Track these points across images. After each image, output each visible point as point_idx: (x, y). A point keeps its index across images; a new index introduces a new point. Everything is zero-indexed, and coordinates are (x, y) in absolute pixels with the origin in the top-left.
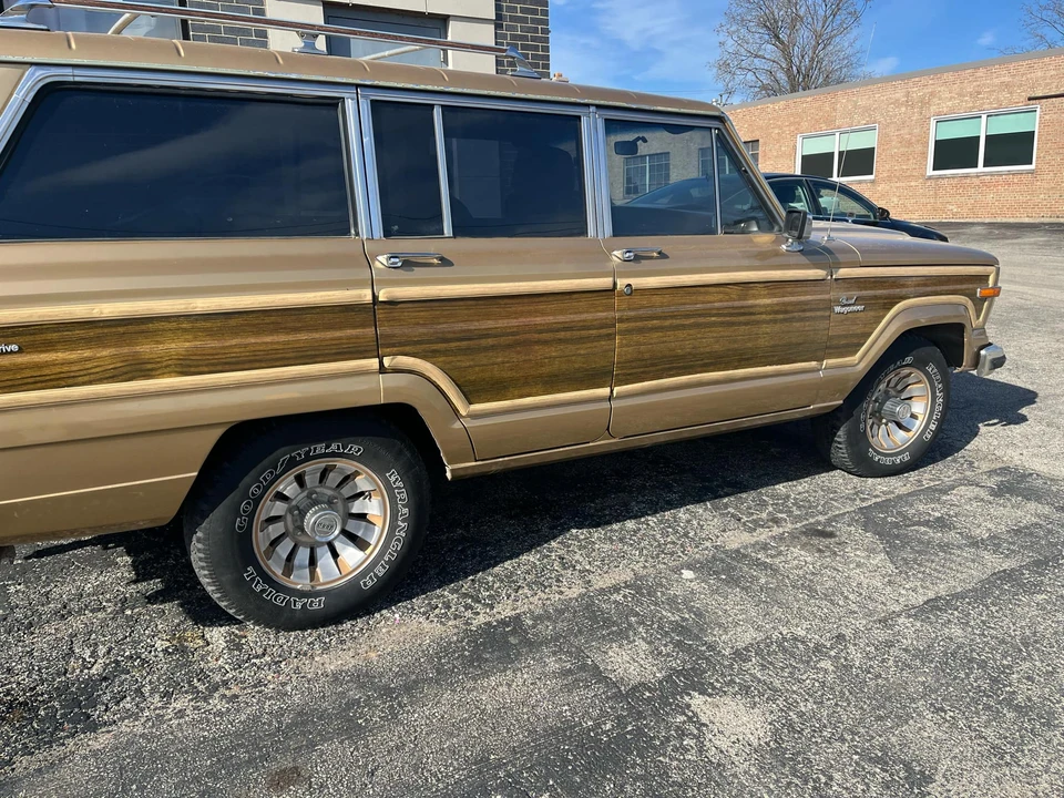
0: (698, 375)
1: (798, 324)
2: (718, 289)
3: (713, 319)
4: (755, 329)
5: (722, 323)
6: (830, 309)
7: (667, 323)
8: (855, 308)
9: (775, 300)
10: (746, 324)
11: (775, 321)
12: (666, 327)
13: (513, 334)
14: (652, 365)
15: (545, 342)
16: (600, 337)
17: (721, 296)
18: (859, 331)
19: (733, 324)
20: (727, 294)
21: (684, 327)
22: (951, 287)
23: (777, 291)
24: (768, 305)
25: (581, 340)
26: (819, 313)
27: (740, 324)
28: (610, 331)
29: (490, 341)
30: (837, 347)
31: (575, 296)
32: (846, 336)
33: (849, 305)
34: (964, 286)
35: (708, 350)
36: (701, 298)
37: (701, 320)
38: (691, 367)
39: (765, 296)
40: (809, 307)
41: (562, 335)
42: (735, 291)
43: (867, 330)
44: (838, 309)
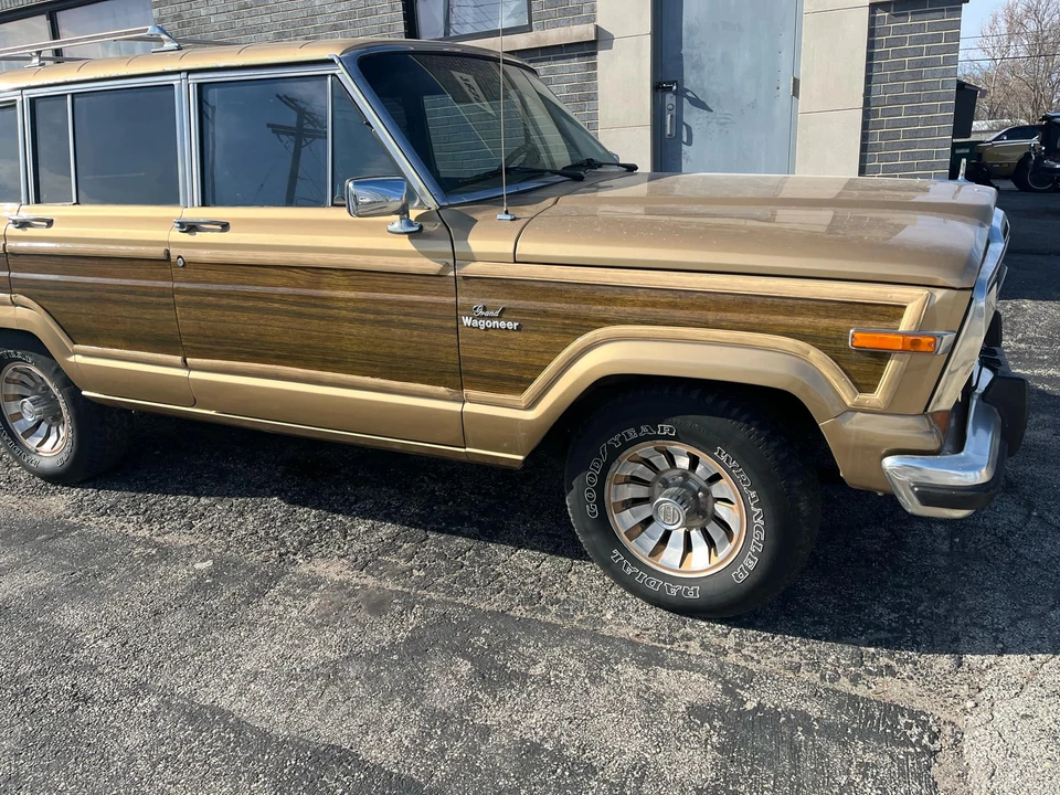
0: (274, 366)
1: (399, 332)
2: (279, 272)
3: (276, 305)
4: (334, 328)
5: (287, 313)
6: (457, 319)
7: (225, 301)
8: (503, 324)
9: (362, 295)
10: (321, 318)
11: (363, 322)
12: (222, 305)
13: (91, 290)
14: (219, 344)
15: (115, 302)
16: (159, 306)
17: (285, 280)
18: (516, 360)
19: (300, 315)
20: (293, 278)
21: (243, 309)
22: (753, 318)
23: (365, 283)
24: (350, 300)
25: (144, 305)
26: (435, 322)
27: (311, 316)
28: (170, 300)
29: (75, 294)
30: (482, 376)
31: (136, 262)
32: (492, 362)
33: (490, 318)
34: (798, 320)
35: (276, 339)
36: (260, 279)
37: (261, 304)
38: (263, 355)
39: (346, 288)
40: (415, 310)
41: (127, 297)
42: (303, 276)
43: (534, 360)
44: (467, 321)
